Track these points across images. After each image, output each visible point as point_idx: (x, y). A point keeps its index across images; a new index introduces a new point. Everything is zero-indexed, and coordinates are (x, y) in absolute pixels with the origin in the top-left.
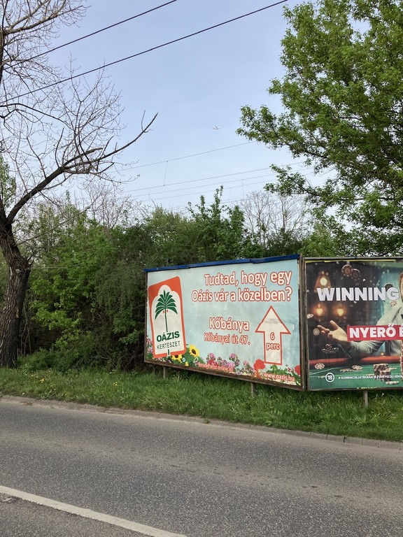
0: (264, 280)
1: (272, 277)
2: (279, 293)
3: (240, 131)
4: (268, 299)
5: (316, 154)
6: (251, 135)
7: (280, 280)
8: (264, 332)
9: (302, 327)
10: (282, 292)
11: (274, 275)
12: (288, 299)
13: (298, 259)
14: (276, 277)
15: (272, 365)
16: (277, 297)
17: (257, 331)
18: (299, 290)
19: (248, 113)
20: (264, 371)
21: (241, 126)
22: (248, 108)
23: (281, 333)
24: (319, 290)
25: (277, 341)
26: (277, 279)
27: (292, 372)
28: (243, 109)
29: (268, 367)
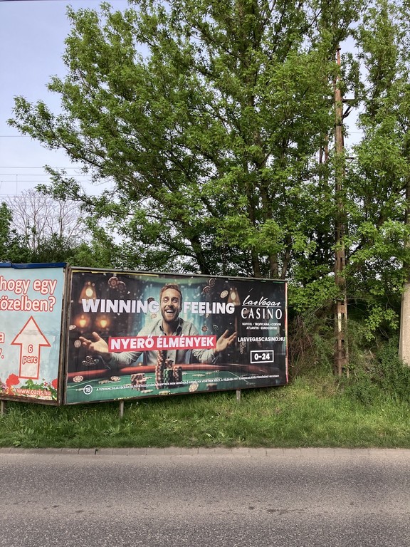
0: (26, 288)
1: (35, 285)
2: (42, 303)
3: (11, 122)
4: (29, 309)
5: (94, 163)
6: (25, 130)
7: (43, 289)
8: (21, 344)
9: (63, 339)
10: (45, 302)
11: (37, 283)
12: (51, 309)
13: (65, 268)
14: (40, 285)
15: (27, 380)
16: (39, 307)
17: (13, 343)
18: (63, 300)
19: (22, 105)
20: (18, 386)
21: (13, 116)
22: (23, 99)
23: (40, 345)
24: (84, 302)
25: (35, 353)
26: (41, 287)
27: (49, 386)
28: (17, 99)
29: (23, 382)
